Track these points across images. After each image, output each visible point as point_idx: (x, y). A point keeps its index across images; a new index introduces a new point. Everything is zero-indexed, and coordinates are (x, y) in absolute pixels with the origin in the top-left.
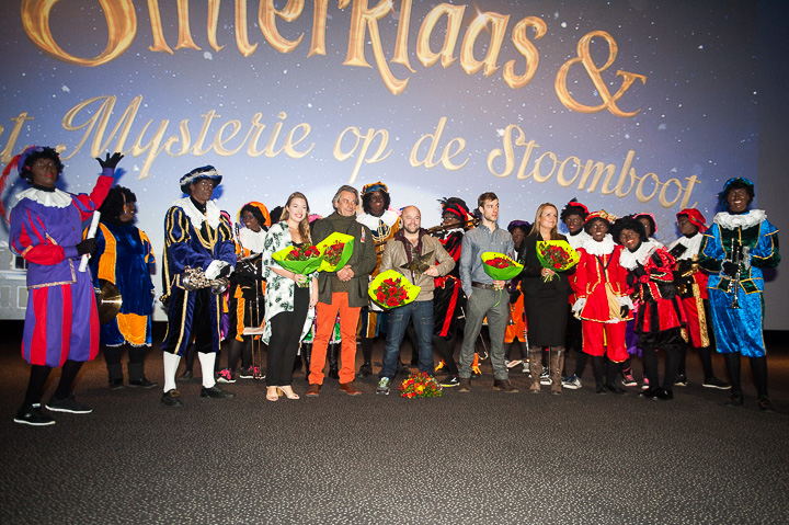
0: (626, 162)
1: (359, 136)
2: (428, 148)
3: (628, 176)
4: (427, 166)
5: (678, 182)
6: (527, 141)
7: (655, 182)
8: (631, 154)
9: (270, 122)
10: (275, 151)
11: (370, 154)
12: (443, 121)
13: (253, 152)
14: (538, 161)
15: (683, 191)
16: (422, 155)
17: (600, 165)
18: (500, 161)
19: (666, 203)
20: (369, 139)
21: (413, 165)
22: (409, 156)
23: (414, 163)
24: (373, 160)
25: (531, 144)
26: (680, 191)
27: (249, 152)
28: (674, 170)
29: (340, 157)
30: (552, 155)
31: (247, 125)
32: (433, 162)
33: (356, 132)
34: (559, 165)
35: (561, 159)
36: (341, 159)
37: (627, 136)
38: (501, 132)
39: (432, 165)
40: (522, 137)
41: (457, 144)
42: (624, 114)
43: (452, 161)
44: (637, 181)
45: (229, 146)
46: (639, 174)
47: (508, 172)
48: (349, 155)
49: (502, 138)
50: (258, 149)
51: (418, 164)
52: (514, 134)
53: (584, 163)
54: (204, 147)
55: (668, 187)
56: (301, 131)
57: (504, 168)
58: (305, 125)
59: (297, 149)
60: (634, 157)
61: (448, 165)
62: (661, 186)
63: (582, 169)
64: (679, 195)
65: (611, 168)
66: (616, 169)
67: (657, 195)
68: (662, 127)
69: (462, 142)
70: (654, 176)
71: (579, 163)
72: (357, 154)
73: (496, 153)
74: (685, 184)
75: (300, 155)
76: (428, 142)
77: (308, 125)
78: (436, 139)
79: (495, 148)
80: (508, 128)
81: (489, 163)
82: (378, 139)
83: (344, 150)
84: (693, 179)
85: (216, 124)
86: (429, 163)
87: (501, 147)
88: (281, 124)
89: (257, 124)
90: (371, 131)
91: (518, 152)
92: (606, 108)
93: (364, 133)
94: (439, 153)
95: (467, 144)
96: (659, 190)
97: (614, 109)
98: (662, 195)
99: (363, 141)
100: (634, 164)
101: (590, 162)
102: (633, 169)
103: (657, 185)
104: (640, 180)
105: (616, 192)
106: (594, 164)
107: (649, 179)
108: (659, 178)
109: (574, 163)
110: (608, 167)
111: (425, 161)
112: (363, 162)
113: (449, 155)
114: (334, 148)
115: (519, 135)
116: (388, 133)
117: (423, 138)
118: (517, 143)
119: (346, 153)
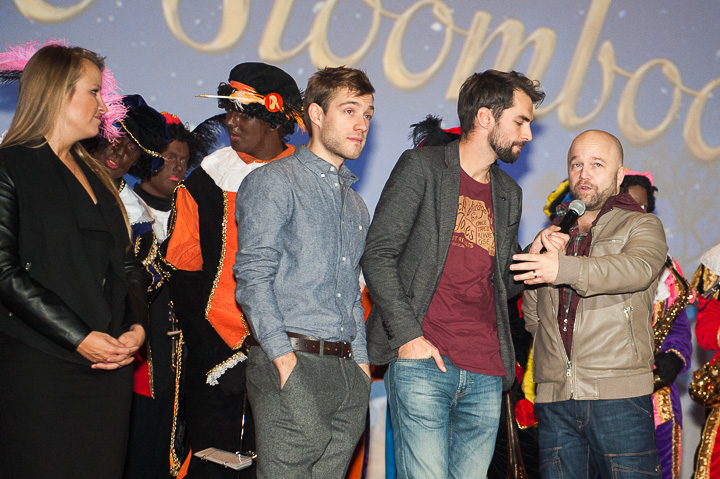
3: (594, 68)
7: (671, 86)
14: (324, 10)
17: (511, 29)
19: (704, 150)
34: (387, 25)
35: (393, 6)
44: (620, 81)
46: (625, 60)
53: (463, 20)
57: (215, 26)
62: (687, 99)
63: (459, 40)
65: (544, 38)
67: (677, 127)
70: (670, 68)
71: (448, 19)
81: (169, 6)
96: (683, 111)
98: (691, 126)
100: (610, 29)
101: (482, 18)
102: (607, 45)
103: (677, 94)
104: (627, 79)
105: (562, 112)
106: (493, 25)
107: (655, 76)
108: (682, 74)
109: (435, 19)
110: (536, 35)
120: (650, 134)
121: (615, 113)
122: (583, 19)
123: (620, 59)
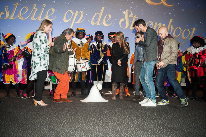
0: (169, 23)
2: (98, 18)
4: (97, 25)
5: (189, 30)
8: (171, 20)
9: (39, 8)
10: (41, 18)
11: (76, 20)
12: (103, 8)
13: (33, 19)
15: (191, 34)
16: (95, 21)
17: (160, 24)
18: (124, 23)
19: (184, 38)
20: (76, 15)
21: (92, 24)
22: (91, 21)
24: (78, 22)
25: (135, 17)
26: (189, 33)
27: (32, 19)
28: (187, 26)
29: (66, 21)
31: (31, 9)
32: (100, 23)
33: (71, 12)
36: (66, 22)
37: (170, 14)
38: (124, 12)
39: (99, 24)
40: (132, 14)
41: (108, 17)
42: (169, 5)
43: (107, 23)
44: (173, 30)
45: (24, 16)
46: (174, 27)
49: (124, 14)
50: (35, 18)
51: (94, 24)
52: (129, 13)
53: (154, 24)
54: (14, 16)
55: (185, 32)
56: (51, 11)
57: (125, 26)
58: (52, 9)
59: (50, 18)
60: (173, 21)
61: (105, 24)
62: (182, 32)
64: (189, 35)
66: (166, 25)
67: (181, 35)
68: (183, 10)
69: (110, 16)
70: (180, 28)
71: (152, 24)
72: (72, 20)
73: (122, 20)
74: (191, 31)
75: (51, 20)
76: (98, 16)
77: (54, 9)
78: (101, 15)
79: (122, 18)
80: (127, 11)
81: (120, 24)
82: (79, 15)
83: (67, 19)
84: (194, 29)
85: (19, 8)
86: (98, 24)
87: (124, 18)
88: (44, 8)
89: (34, 8)
90: (77, 12)
91: (130, 20)
92: (163, 3)
93: (74, 12)
94: (102, 20)
95: (112, 17)
96: (182, 33)
97: (165, 4)
99: (74, 15)
100: (172, 24)
101: (156, 23)
102: (172, 26)
103: (181, 31)
104: (174, 30)
106: (158, 24)
107: (178, 29)
108: (181, 29)
109: (151, 24)
110: (163, 25)
111: (97, 23)
112: (74, 23)
113: (105, 21)
114: (63, 18)
115: (131, 13)
116: (83, 13)
117: (96, 14)
118: (130, 17)
119: (68, 20)
120: (177, 36)
121: (173, 34)
122: (169, 22)
123: (173, 27)
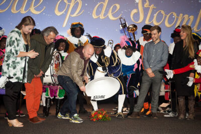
1: (67, 3)
2: (102, 9)
4: (101, 18)
6: (150, 5)
10: (25, 10)
11: (72, 13)
13: (14, 11)
14: (155, 15)
16: (98, 13)
17: (186, 16)
18: (137, 15)
20: (72, 5)
22: (92, 13)
23: (95, 16)
24: (74, 15)
25: (152, 6)
27: (12, 11)
29: (58, 14)
30: (162, 12)
32: (104, 15)
34: (166, 17)
35: (167, 14)
39: (103, 18)
41: (115, 7)
43: (114, 15)
47: (140, 21)
48: (62, 13)
49: (137, 4)
50: (17, 9)
53: (178, 15)
57: (138, 19)
59: (37, 9)
61: (111, 17)
63: (177, 19)
65: (192, 17)
66: (194, 18)
69: (118, 6)
73: (135, 11)
75: (38, 13)
76: (101, 6)
78: (105, 4)
81: (132, 16)
82: (77, 4)
83: (60, 10)
86: (102, 17)
87: (137, 8)
91: (146, 10)
93: (70, 2)
94: (107, 11)
99: (69, 6)
101: (181, 15)
105: (195, 29)
106: (183, 16)
109: (173, 15)
110: (190, 17)
111: (100, 15)
112: (70, 16)
113: (112, 13)
114: (55, 9)
115: (146, 2)
116: (81, 2)
117: (99, 4)
118: (145, 6)
119: (61, 12)
122: (198, 14)
